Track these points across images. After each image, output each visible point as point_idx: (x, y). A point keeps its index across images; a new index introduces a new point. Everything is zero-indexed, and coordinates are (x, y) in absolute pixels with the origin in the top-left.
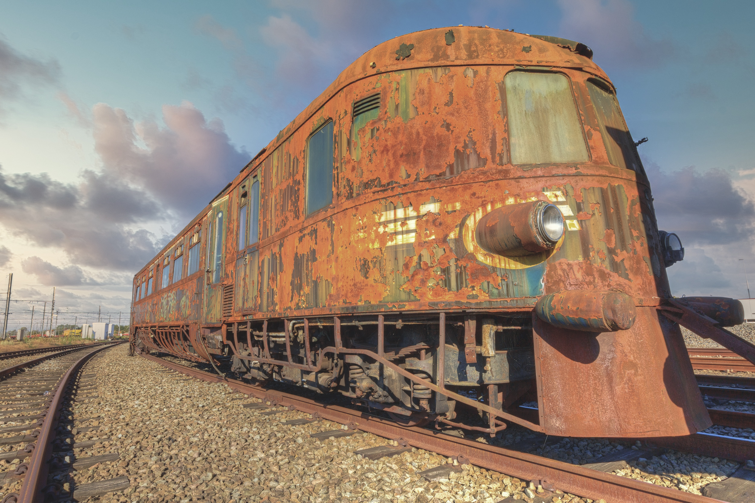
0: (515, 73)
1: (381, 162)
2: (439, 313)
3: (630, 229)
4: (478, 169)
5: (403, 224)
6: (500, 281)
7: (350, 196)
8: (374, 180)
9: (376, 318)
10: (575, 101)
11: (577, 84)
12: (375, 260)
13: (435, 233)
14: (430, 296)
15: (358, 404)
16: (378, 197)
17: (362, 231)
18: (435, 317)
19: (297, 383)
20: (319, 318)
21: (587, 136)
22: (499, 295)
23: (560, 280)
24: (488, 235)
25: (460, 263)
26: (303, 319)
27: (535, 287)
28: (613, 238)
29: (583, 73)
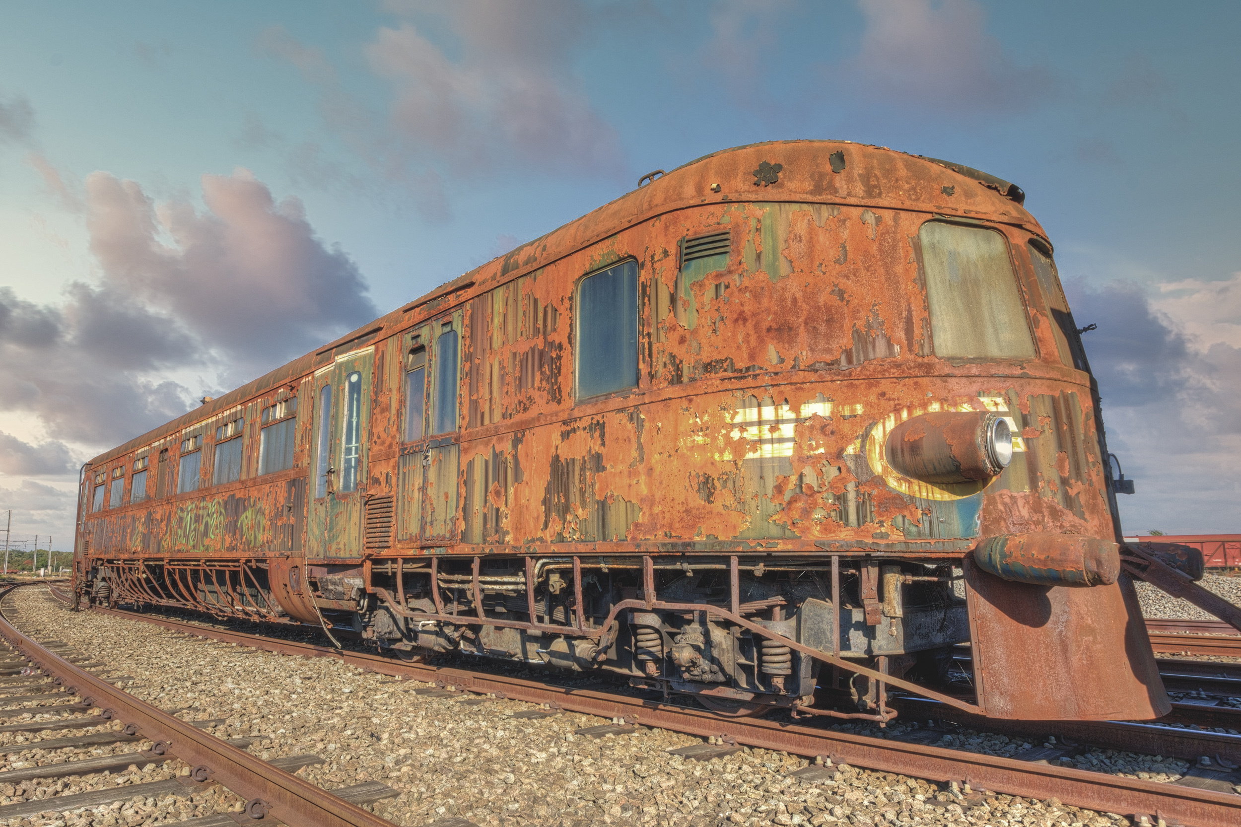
0: (932, 223)
1: (734, 335)
2: (830, 557)
3: (1085, 452)
4: (888, 360)
5: (773, 429)
6: (920, 516)
7: (677, 379)
8: (722, 361)
9: (726, 560)
10: (1015, 272)
11: (1017, 246)
12: (725, 477)
13: (823, 445)
14: (816, 533)
15: (641, 686)
16: (730, 387)
17: (701, 433)
18: (826, 562)
19: (514, 655)
20: (604, 557)
21: (1032, 324)
22: (919, 534)
23: (1000, 517)
24: (906, 453)
25: (862, 490)
26: (572, 557)
27: (968, 527)
28: (1067, 464)
29: (1023, 231)
